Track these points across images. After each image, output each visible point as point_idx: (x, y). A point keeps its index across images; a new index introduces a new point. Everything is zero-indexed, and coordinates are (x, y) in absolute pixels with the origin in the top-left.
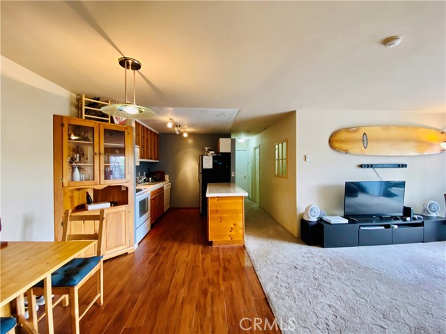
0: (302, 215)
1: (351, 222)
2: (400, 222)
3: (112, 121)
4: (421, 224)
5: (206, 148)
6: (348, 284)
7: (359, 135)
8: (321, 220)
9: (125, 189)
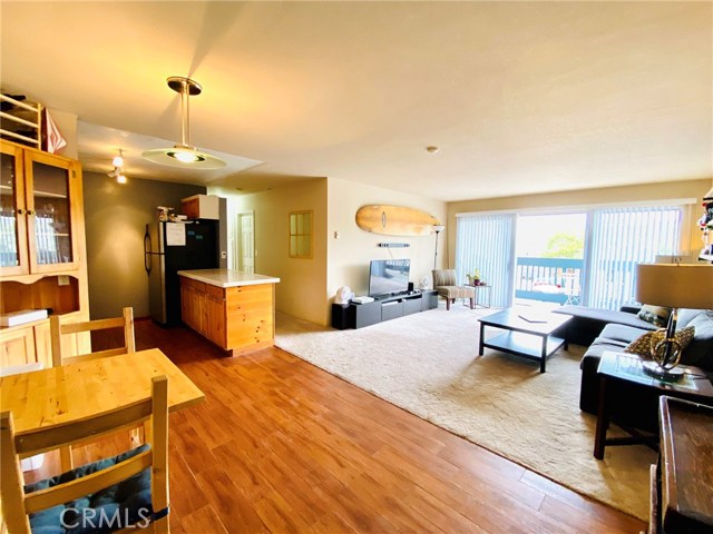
0: (333, 299)
1: (376, 299)
2: (406, 296)
3: (45, 147)
4: (420, 296)
5: (165, 209)
7: (379, 214)
8: (350, 301)
9: (67, 283)
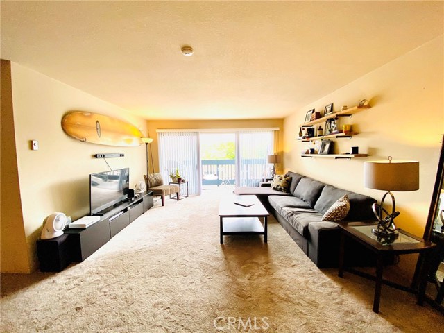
4: (141, 200)
6: (143, 275)
7: (92, 122)
8: (67, 229)
